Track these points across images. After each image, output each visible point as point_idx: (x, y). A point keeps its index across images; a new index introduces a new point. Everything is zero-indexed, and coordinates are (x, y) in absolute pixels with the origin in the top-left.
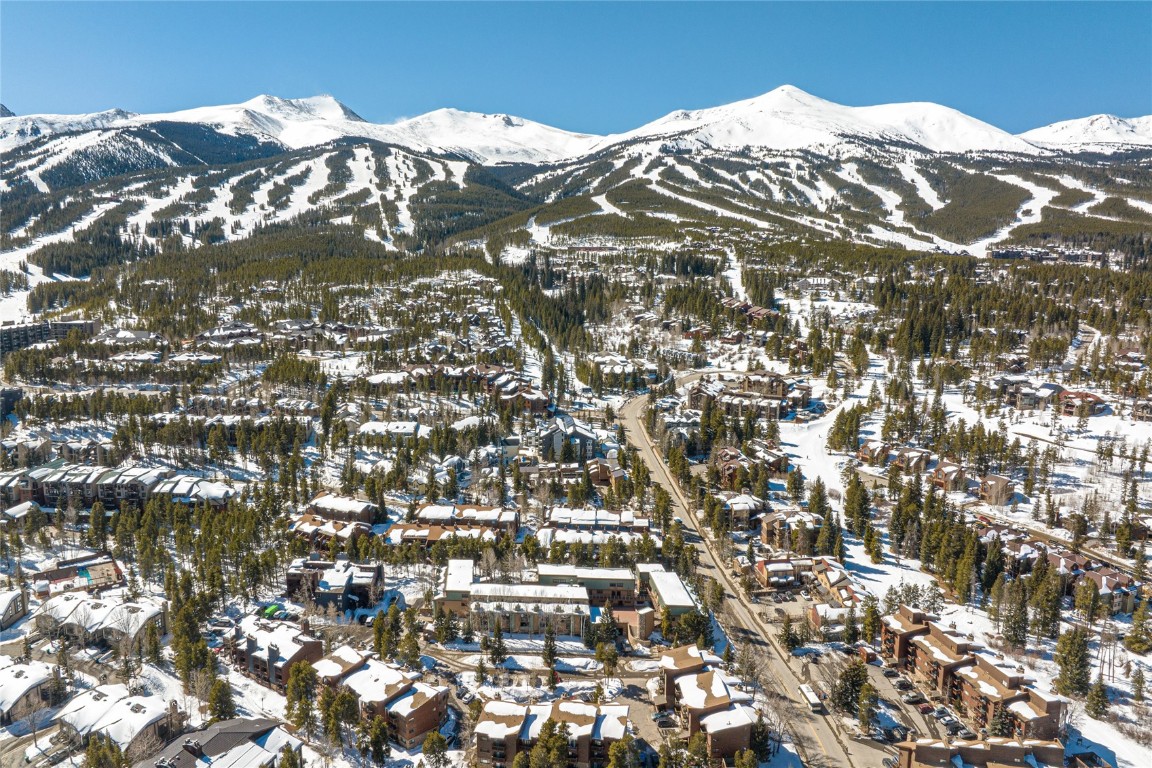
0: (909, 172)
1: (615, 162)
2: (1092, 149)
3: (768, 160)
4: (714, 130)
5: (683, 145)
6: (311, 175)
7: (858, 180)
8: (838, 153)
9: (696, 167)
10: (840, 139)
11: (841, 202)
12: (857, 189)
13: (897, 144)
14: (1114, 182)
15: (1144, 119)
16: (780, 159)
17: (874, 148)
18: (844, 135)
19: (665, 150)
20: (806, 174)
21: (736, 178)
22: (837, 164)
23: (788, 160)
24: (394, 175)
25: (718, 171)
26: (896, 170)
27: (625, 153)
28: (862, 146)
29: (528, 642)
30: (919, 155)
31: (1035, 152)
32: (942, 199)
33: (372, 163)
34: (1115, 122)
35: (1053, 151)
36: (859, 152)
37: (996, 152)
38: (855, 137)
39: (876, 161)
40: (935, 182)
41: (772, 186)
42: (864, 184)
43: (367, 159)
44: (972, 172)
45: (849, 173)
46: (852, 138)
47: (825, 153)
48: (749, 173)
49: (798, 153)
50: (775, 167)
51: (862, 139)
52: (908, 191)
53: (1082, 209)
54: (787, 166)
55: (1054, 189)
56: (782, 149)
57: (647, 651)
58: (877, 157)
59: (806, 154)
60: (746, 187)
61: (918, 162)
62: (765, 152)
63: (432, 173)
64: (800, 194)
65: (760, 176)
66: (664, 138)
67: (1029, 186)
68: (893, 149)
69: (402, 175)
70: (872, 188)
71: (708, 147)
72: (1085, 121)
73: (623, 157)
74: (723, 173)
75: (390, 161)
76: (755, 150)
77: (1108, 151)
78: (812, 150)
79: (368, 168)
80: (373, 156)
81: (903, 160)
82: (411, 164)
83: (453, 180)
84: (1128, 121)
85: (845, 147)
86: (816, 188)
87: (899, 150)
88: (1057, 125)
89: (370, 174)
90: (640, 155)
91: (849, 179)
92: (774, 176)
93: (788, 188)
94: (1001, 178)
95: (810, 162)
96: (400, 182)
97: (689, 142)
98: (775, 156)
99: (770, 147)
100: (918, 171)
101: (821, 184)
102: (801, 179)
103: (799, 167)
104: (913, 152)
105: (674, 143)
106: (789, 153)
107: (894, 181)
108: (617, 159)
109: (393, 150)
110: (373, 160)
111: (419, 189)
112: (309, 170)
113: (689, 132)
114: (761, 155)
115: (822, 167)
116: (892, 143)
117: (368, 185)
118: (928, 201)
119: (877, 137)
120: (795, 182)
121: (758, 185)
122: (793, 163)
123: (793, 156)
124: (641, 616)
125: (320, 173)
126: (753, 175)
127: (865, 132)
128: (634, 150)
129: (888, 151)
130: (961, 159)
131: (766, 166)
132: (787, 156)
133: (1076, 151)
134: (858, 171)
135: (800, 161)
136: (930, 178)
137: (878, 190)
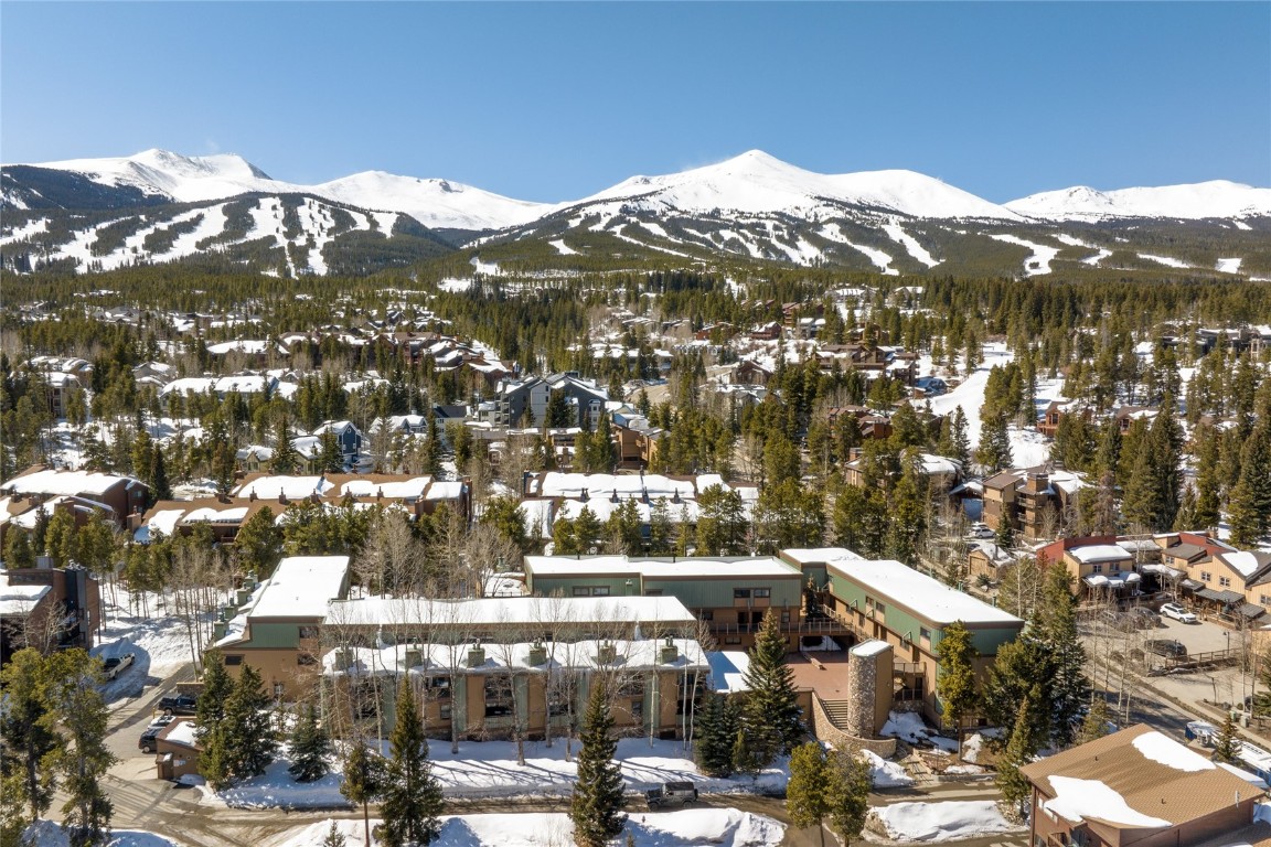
0: (895, 232)
1: (570, 221)
2: (1075, 218)
3: (742, 221)
4: (678, 192)
5: (645, 206)
6: (203, 223)
7: (843, 239)
8: (816, 216)
9: (663, 225)
10: (817, 202)
11: (826, 260)
12: (842, 247)
13: (878, 209)
14: (1113, 241)
15: (1120, 192)
16: (755, 221)
17: (854, 211)
18: (820, 199)
19: (625, 210)
20: (785, 234)
21: (708, 236)
22: (818, 225)
23: (762, 221)
24: (306, 224)
25: (688, 230)
26: (881, 231)
27: (582, 213)
28: (841, 209)
29: (512, 765)
30: (902, 219)
31: (1021, 220)
32: (935, 256)
33: (281, 212)
34: (1093, 194)
35: (1037, 219)
36: (840, 214)
37: (981, 218)
38: (833, 200)
39: (858, 222)
40: (925, 243)
41: (748, 245)
42: (850, 244)
43: (274, 208)
44: (963, 232)
45: (831, 233)
46: (830, 202)
47: (801, 215)
48: (722, 232)
49: (773, 216)
50: (752, 227)
51: (838, 202)
52: (897, 251)
53: (1093, 261)
54: (764, 226)
55: (1054, 246)
56: (755, 212)
57: (895, 772)
58: (858, 219)
59: (781, 216)
60: (721, 246)
61: (902, 224)
62: (736, 215)
63: (354, 223)
64: (781, 253)
65: (735, 235)
66: (624, 200)
67: (1027, 243)
68: (872, 213)
69: (317, 225)
70: (858, 247)
71: (673, 208)
72: (1064, 193)
73: (579, 216)
74: (693, 232)
75: (302, 211)
76: (725, 212)
78: (788, 212)
79: (275, 216)
80: (282, 205)
81: (887, 222)
82: (328, 214)
83: (379, 230)
84: (1105, 193)
85: (824, 210)
86: (796, 248)
87: (881, 214)
88: (1037, 197)
89: (278, 223)
90: (598, 214)
91: (833, 239)
92: (750, 235)
93: (765, 246)
94: (996, 237)
95: (787, 224)
96: (314, 231)
97: (652, 204)
98: (747, 218)
99: (740, 210)
100: (906, 232)
101: (802, 243)
102: (780, 239)
103: (776, 228)
104: (896, 217)
105: (635, 204)
106: (763, 216)
107: (882, 242)
108: (573, 218)
109: (307, 200)
110: (282, 209)
111: (336, 237)
112: (201, 217)
113: (651, 194)
114: (732, 217)
115: (801, 228)
116: (871, 208)
117: (273, 233)
118: (921, 260)
119: (855, 202)
120: (774, 241)
121: (733, 243)
122: (769, 225)
123: (767, 218)
124: (864, 662)
125: (214, 222)
126: (727, 234)
127: (842, 197)
128: (592, 210)
129: (869, 215)
130: (949, 222)
131: (742, 226)
132: (761, 218)
133: (1060, 220)
134: (842, 231)
135: (777, 223)
136: (919, 239)
137: (865, 250)
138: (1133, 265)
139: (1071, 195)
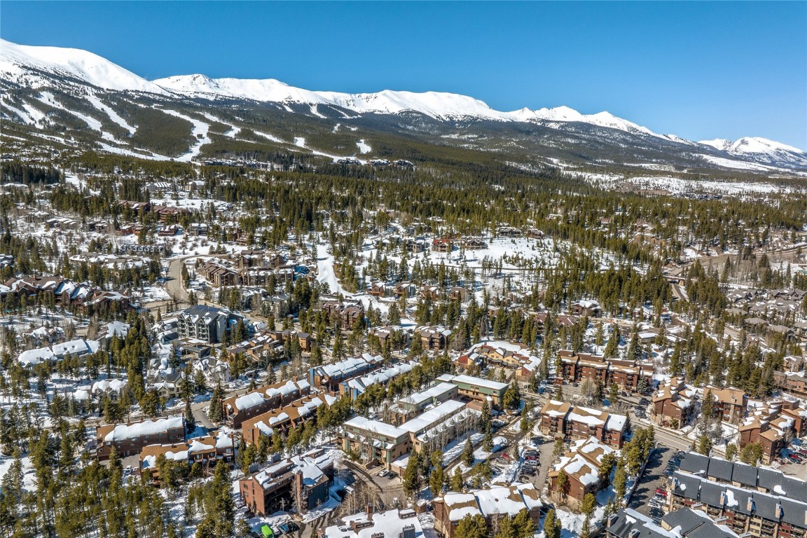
0: (98, 104)
2: (201, 96)
7: (59, 106)
8: (27, 82)
10: (24, 71)
11: (52, 123)
12: (62, 112)
13: (71, 79)
14: (235, 119)
15: (222, 80)
17: (57, 81)
18: (24, 67)
20: (9, 97)
22: (36, 93)
26: (86, 101)
28: (48, 79)
30: (94, 90)
31: (171, 95)
32: (131, 125)
34: (207, 80)
35: (178, 95)
36: (47, 83)
37: (145, 92)
38: (38, 71)
39: (65, 92)
40: (121, 111)
42: (66, 110)
44: (142, 106)
45: (46, 98)
46: (36, 71)
47: (14, 80)
51: (42, 72)
52: (100, 116)
55: (205, 122)
58: (63, 88)
61: (97, 95)
64: (13, 115)
67: (187, 118)
68: (72, 83)
70: (73, 113)
72: (189, 78)
77: (212, 99)
81: (86, 93)
84: (213, 80)
85: (33, 78)
86: (24, 110)
87: (76, 84)
88: (174, 78)
91: (52, 105)
94: (167, 112)
95: (7, 88)
100: (103, 102)
101: (27, 106)
102: (7, 101)
104: (89, 88)
107: (90, 110)
115: (20, 93)
116: (67, 78)
118: (123, 126)
119: (52, 72)
120: (3, 104)
127: (41, 67)
129: (68, 84)
130: (126, 94)
133: (193, 96)
134: (55, 99)
136: (114, 108)
137: (79, 115)
138: (255, 140)
139: (194, 79)
